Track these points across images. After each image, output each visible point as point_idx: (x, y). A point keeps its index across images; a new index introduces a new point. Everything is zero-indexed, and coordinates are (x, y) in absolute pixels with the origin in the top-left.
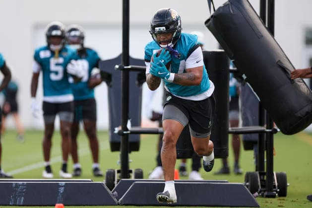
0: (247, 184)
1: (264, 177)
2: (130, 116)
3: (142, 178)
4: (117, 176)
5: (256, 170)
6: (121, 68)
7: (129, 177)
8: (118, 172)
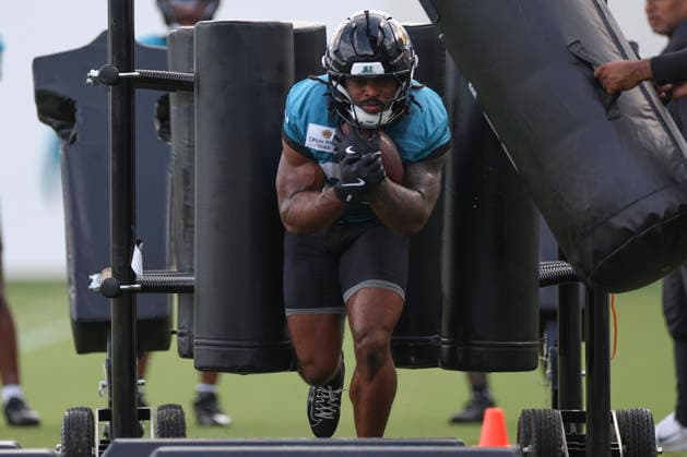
0: (526, 449)
1: (579, 430)
2: (139, 233)
3: (184, 435)
4: (100, 429)
5: (555, 406)
6: (107, 79)
7: (140, 433)
8: (104, 415)
